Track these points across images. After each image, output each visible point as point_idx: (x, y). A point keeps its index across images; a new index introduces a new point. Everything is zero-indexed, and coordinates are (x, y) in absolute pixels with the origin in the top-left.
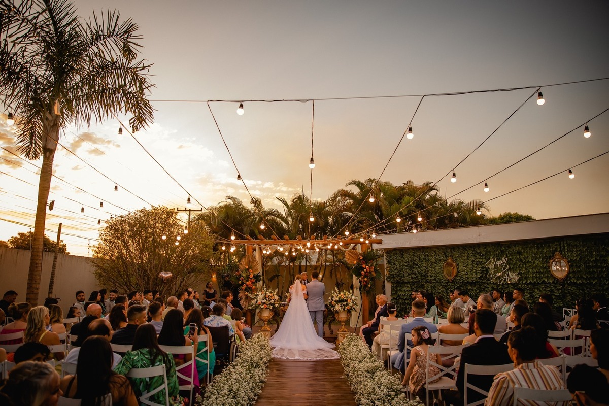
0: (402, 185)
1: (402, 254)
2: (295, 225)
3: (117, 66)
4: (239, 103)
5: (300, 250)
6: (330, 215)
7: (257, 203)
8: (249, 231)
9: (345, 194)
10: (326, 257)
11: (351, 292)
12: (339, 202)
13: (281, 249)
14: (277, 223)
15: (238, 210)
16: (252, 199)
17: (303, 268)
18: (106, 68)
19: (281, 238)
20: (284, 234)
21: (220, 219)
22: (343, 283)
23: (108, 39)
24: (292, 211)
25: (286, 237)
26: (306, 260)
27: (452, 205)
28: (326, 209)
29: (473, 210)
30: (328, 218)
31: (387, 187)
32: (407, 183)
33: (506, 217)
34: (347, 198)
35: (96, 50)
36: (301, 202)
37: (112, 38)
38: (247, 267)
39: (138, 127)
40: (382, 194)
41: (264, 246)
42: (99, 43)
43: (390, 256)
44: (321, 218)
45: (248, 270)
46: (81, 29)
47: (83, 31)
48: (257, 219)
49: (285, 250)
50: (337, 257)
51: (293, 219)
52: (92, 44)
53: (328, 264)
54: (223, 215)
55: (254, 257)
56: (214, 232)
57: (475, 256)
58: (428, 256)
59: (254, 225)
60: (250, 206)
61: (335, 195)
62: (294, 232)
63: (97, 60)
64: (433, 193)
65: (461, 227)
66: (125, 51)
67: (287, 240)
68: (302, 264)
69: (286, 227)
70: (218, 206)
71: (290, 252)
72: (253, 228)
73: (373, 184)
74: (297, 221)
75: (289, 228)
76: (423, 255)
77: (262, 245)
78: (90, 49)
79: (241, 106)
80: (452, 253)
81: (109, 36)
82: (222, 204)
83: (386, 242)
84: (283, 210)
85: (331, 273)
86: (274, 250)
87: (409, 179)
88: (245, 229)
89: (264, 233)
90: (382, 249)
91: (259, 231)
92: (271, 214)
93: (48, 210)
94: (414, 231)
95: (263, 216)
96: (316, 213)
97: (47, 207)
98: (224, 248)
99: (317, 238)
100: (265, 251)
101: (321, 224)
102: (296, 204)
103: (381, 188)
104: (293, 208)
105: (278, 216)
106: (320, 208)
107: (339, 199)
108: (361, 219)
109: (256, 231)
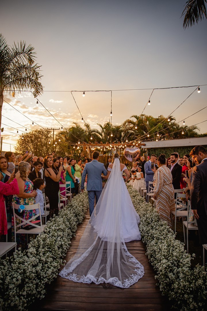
0: (157, 118)
1: (155, 151)
2: (106, 137)
3: (26, 67)
4: (83, 92)
5: (108, 148)
6: (122, 132)
7: (87, 126)
8: (84, 139)
9: (130, 122)
10: (120, 152)
11: (130, 167)
12: (127, 126)
13: (99, 148)
14: (97, 136)
15: (78, 129)
16: (85, 124)
17: (110, 157)
18: (21, 68)
19: (99, 143)
20: (100, 141)
21: (70, 133)
22: (128, 164)
23: (21, 54)
24: (104, 130)
25: (101, 142)
26: (111, 153)
27: (182, 128)
28: (120, 129)
29: (192, 130)
30: (121, 133)
31: (150, 118)
32: (160, 116)
34: (131, 124)
35: (16, 60)
36: (109, 126)
37: (23, 54)
38: (84, 156)
39: (37, 95)
40: (148, 122)
42: (17, 57)
43: (150, 152)
44: (118, 133)
45: (84, 157)
46: (9, 50)
47: (10, 51)
48: (87, 134)
49: (101, 148)
51: (105, 134)
52: (14, 57)
54: (71, 132)
55: (86, 152)
56: (67, 140)
57: (187, 152)
58: (167, 152)
60: (84, 128)
61: (125, 122)
62: (105, 140)
63: (17, 65)
64: (173, 121)
65: (185, 138)
66: (29, 60)
67: (102, 144)
68: (109, 155)
69: (102, 138)
70: (69, 128)
71: (103, 149)
72: (86, 138)
73: (144, 117)
74: (106, 134)
75: (103, 138)
76: (164, 151)
77: (90, 146)
78: (14, 59)
79: (84, 93)
80: (177, 150)
81: (21, 53)
82: (71, 127)
83: (148, 145)
84: (100, 130)
86: (96, 148)
87: (161, 114)
88: (82, 139)
89: (92, 141)
90: (146, 148)
91: (88, 140)
92: (94, 131)
93: (1, 132)
94: (157, 140)
95: (90, 132)
96: (116, 131)
97: (1, 131)
98: (74, 147)
99: (116, 143)
100: (92, 149)
101: (118, 136)
102: (106, 126)
103: (148, 119)
104: (105, 128)
105: (98, 132)
106: (118, 128)
107: (127, 124)
108: (137, 133)
109: (87, 140)
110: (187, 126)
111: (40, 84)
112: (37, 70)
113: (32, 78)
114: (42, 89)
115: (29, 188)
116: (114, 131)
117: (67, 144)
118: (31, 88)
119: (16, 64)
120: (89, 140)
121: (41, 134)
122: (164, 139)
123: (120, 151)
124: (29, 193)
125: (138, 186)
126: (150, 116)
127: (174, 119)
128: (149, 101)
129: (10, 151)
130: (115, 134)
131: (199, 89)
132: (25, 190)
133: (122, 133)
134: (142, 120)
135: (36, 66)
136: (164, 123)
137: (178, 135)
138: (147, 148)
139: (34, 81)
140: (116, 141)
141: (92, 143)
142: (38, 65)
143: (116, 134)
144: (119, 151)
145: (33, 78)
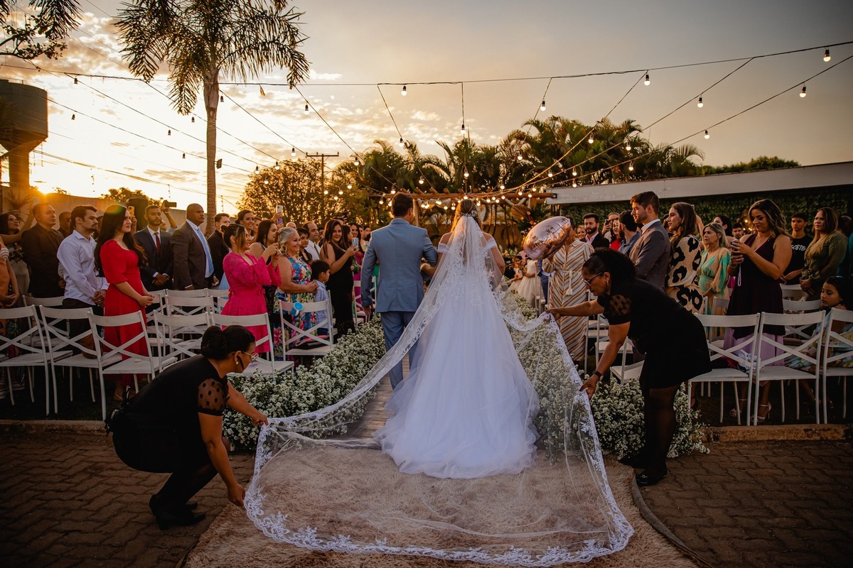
0: (593, 125)
1: (580, 211)
2: (458, 174)
6: (502, 163)
7: (412, 148)
8: (402, 182)
9: (521, 137)
10: (496, 214)
12: (513, 146)
13: (440, 204)
14: (436, 173)
15: (389, 157)
16: (406, 143)
19: (441, 191)
20: (443, 187)
21: (368, 168)
24: (456, 158)
25: (446, 190)
27: (656, 151)
28: (497, 155)
29: (682, 157)
30: (499, 166)
31: (575, 127)
32: (602, 121)
33: (760, 164)
34: (523, 142)
36: (466, 147)
39: (295, 82)
40: (568, 136)
41: (421, 201)
44: (490, 166)
48: (412, 168)
49: (444, 204)
50: (509, 215)
51: (456, 168)
53: (498, 223)
54: (371, 164)
56: (361, 185)
59: (409, 176)
60: (403, 153)
61: (509, 137)
62: (456, 183)
64: (633, 134)
67: (447, 193)
69: (448, 178)
70: (365, 153)
72: (408, 179)
73: (557, 123)
75: (451, 179)
76: (603, 211)
77: (420, 199)
79: (405, 88)
82: (370, 151)
83: (563, 196)
84: (444, 158)
85: (502, 234)
86: (433, 206)
87: (605, 117)
88: (398, 181)
89: (423, 188)
90: (557, 205)
91: (414, 184)
92: (429, 162)
93: (216, 168)
94: (575, 185)
95: (419, 164)
96: (484, 160)
97: (216, 165)
98: (381, 202)
99: (484, 190)
100: (423, 206)
101: (491, 173)
102: (459, 149)
103: (567, 127)
104: (456, 154)
105: (438, 164)
106: (490, 153)
107: (513, 142)
108: (538, 167)
109: (412, 184)
110: (671, 148)
111: (302, 58)
112: (294, 23)
113: (283, 41)
114: (306, 67)
115: (301, 274)
116: (480, 161)
117: (361, 194)
118: (282, 66)
119: (246, 9)
120: (417, 184)
121: (299, 170)
122: (610, 182)
123: (496, 211)
124: (303, 285)
125: (530, 292)
126: (574, 121)
127: (638, 128)
128: (544, 103)
129: (222, 212)
130: (482, 167)
131: (647, 77)
132: (295, 279)
133: (501, 165)
134: (552, 133)
135: (291, 13)
136: (609, 140)
137: (645, 172)
138: (560, 204)
139: (289, 50)
140: (486, 186)
141: (423, 191)
142: (296, 11)
143: (485, 167)
144: (494, 210)
145: (286, 43)
